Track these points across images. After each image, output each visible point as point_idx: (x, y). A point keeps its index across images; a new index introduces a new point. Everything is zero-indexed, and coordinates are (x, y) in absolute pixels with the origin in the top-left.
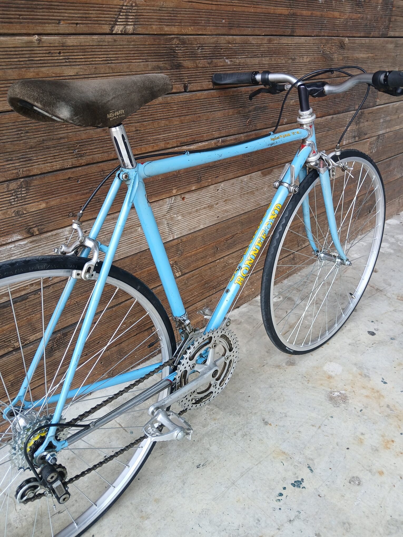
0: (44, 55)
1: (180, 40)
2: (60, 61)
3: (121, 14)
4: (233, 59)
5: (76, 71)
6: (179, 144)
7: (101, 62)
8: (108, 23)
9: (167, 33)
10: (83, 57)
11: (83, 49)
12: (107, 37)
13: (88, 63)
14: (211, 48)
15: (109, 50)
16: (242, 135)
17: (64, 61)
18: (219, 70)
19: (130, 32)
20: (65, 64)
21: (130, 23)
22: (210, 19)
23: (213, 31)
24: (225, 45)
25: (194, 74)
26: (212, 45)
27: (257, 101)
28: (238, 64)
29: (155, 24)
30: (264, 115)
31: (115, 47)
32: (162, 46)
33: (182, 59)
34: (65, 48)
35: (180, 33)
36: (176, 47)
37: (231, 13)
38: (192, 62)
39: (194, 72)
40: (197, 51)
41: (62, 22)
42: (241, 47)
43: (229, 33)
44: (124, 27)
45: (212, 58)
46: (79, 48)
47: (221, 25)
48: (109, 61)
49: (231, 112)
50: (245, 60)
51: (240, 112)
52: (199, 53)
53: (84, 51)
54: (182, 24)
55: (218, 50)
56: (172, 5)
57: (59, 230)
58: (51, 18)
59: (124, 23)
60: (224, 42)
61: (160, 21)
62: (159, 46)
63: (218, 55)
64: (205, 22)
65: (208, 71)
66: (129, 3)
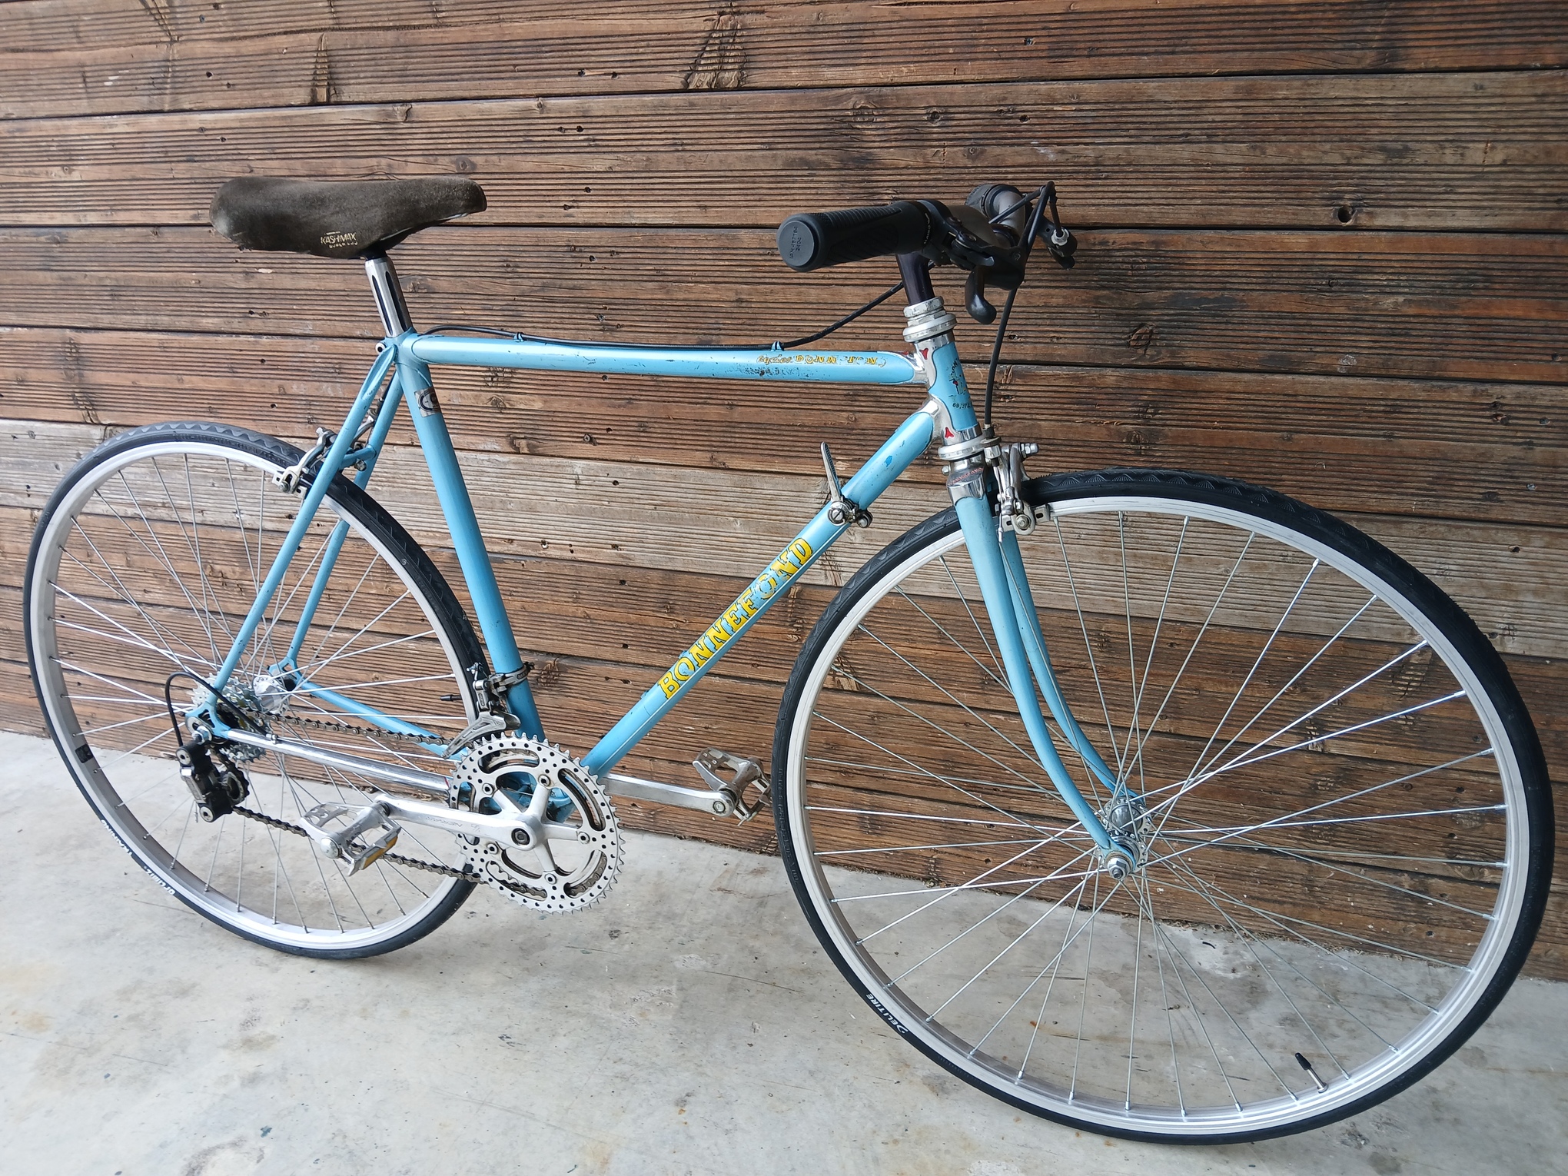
0: (551, 133)
1: (868, 98)
2: (578, 144)
3: (708, 49)
4: (1069, 148)
5: (608, 163)
7: (662, 149)
8: (679, 68)
9: (832, 82)
10: (622, 137)
11: (624, 120)
12: (675, 97)
13: (634, 149)
14: (979, 116)
15: (678, 123)
16: (1109, 371)
17: (585, 144)
18: (1010, 176)
19: (730, 86)
20: (588, 150)
21: (730, 67)
22: (975, 42)
23: (987, 71)
24: (1035, 108)
25: (916, 183)
26: (984, 109)
27: (1187, 279)
28: (1091, 161)
29: (799, 63)
30: (1223, 326)
31: (692, 117)
32: (815, 114)
33: (876, 144)
34: (589, 120)
35: (873, 81)
36: (857, 115)
37: (1058, 18)
38: (909, 151)
39: (917, 177)
40: (929, 124)
41: (587, 73)
42: (1108, 113)
43: (1054, 74)
44: (717, 76)
45: (982, 142)
46: (615, 119)
47: (1020, 55)
48: (678, 146)
49: (1058, 297)
50: (1127, 150)
51: (1100, 303)
52: (935, 130)
53: (625, 125)
54: (880, 60)
55: (1006, 121)
56: (845, 17)
57: (565, 460)
58: (565, 66)
59: (716, 67)
60: (1032, 99)
61: (811, 56)
62: (807, 114)
63: (1009, 135)
64: (958, 50)
65: (968, 177)
66: (726, 24)
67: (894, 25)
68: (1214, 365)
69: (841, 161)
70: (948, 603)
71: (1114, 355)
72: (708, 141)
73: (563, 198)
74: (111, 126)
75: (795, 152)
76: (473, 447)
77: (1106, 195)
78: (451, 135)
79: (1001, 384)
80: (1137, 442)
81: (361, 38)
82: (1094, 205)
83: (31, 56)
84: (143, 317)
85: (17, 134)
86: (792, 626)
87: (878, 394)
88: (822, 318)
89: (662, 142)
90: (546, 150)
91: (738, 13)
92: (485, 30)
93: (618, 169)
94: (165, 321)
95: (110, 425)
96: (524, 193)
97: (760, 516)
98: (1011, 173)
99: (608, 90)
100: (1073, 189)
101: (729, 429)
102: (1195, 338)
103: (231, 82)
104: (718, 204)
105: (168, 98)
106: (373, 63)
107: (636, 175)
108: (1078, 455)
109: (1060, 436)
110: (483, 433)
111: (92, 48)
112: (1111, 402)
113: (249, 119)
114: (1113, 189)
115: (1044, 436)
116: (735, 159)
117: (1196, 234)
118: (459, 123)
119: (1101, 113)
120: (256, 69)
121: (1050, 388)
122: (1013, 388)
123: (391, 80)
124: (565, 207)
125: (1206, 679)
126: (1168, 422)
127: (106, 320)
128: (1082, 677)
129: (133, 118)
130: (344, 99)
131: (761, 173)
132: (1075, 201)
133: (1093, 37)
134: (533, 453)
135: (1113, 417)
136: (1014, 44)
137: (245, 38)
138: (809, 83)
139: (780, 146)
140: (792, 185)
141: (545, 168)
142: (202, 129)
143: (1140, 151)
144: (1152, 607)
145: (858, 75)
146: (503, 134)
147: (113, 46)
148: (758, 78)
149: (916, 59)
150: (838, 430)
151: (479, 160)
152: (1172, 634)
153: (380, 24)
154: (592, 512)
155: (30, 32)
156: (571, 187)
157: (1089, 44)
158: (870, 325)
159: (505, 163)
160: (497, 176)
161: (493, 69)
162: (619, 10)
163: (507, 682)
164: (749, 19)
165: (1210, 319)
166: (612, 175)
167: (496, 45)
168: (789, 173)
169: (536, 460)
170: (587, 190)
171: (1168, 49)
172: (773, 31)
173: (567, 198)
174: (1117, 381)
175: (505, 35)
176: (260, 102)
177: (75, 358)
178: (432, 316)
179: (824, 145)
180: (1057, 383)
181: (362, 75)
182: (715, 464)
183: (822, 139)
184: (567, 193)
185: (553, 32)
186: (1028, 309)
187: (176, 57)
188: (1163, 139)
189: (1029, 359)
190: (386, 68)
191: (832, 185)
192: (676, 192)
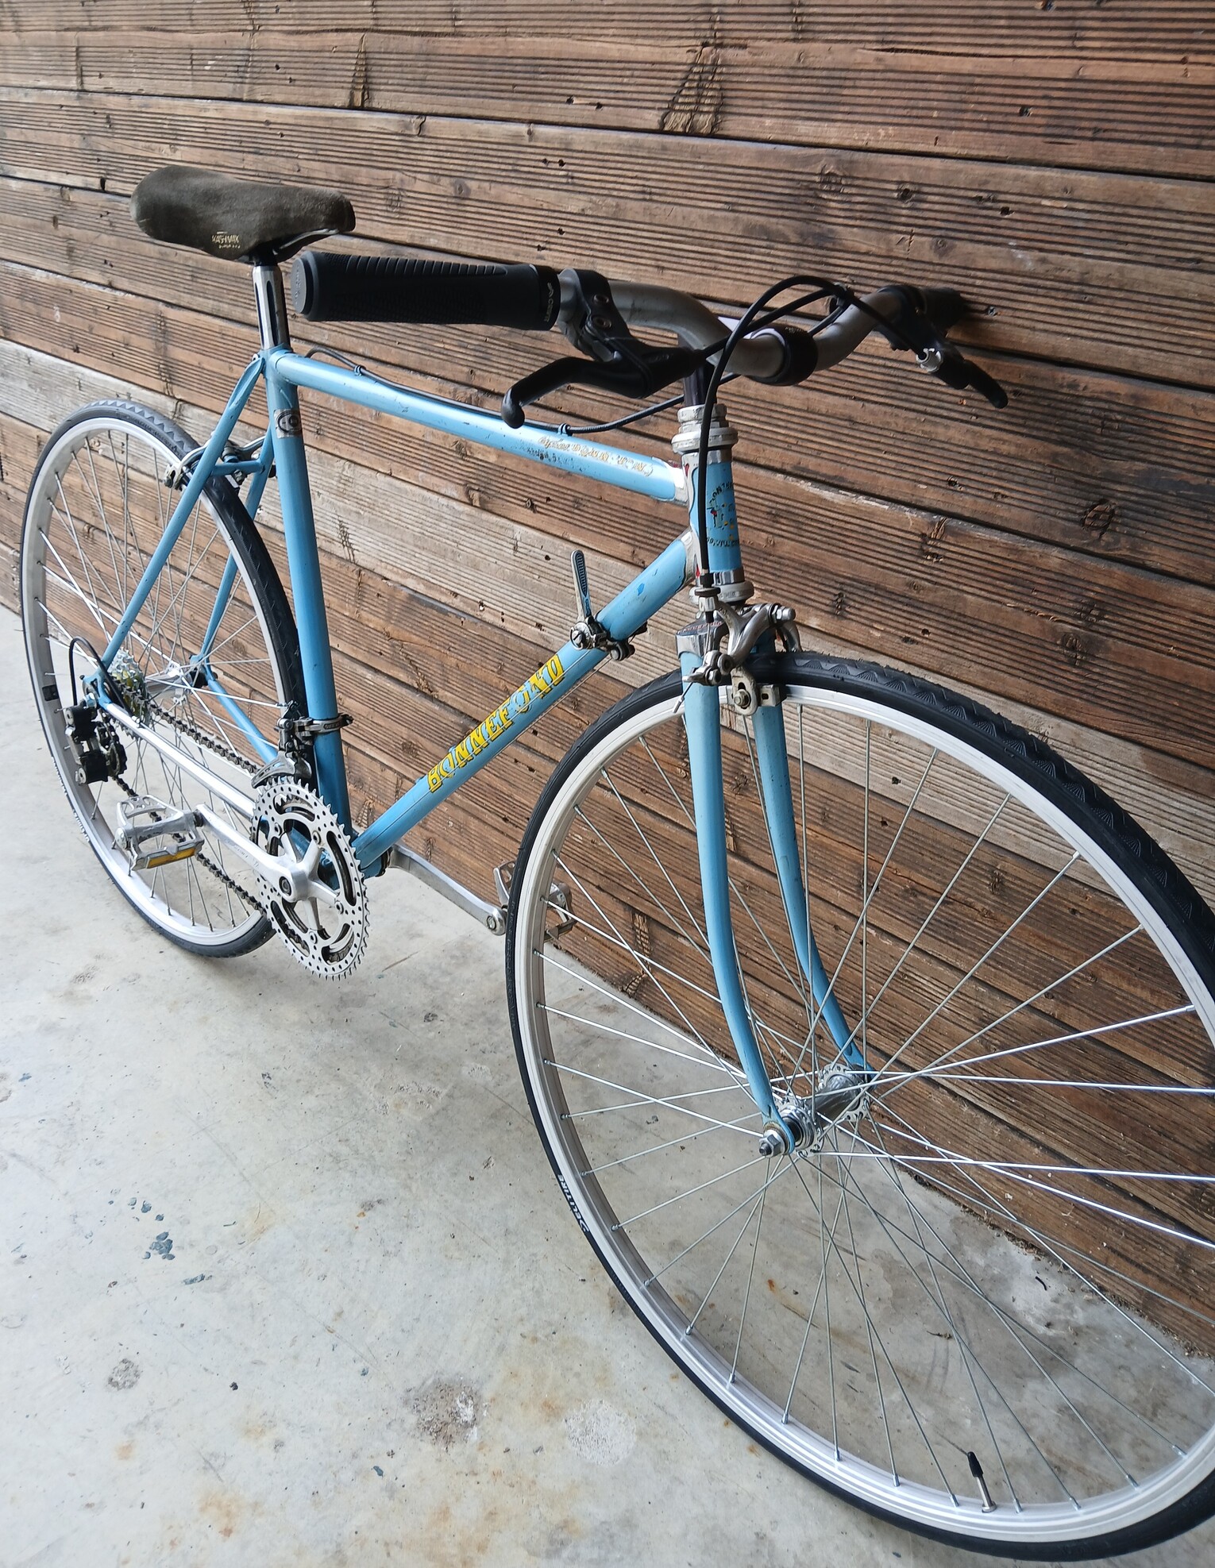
0: (536, 164)
1: (839, 162)
2: (558, 180)
3: (687, 85)
4: (1052, 257)
5: (582, 205)
6: (788, 468)
7: (632, 195)
9: (805, 139)
10: (597, 177)
11: (600, 158)
12: (650, 137)
13: (606, 192)
14: (956, 201)
15: (650, 169)
16: (1055, 551)
17: (564, 180)
18: (978, 282)
19: (703, 131)
20: (565, 187)
21: (706, 109)
22: (964, 106)
23: (972, 145)
24: (1019, 198)
25: (875, 275)
26: (961, 193)
27: (1168, 453)
28: (1075, 277)
29: (774, 113)
30: (1202, 525)
31: (663, 163)
32: (782, 175)
33: (840, 221)
34: (570, 154)
35: (847, 143)
36: (823, 183)
37: (1063, 85)
38: (873, 234)
39: (877, 267)
40: (899, 204)
41: (576, 101)
42: (1104, 218)
43: (1049, 158)
44: (692, 117)
45: (953, 234)
46: (593, 156)
47: (1012, 128)
48: (647, 195)
49: (1010, 444)
50: (1121, 271)
51: (1057, 462)
52: (904, 212)
53: (601, 164)
54: (856, 118)
55: (985, 212)
56: (827, 60)
57: (508, 522)
58: (556, 91)
59: (692, 107)
60: (1017, 187)
61: (787, 105)
62: (774, 174)
63: (985, 229)
64: (943, 114)
65: (931, 276)
66: (707, 57)
67: (878, 76)
68: (1182, 572)
69: (801, 235)
70: (838, 782)
71: (1065, 532)
72: (675, 193)
73: (538, 238)
74: (206, 110)
75: (757, 218)
76: (436, 489)
77: (1085, 325)
78: (454, 155)
79: (930, 538)
80: (1073, 648)
81: (395, 42)
82: (1069, 335)
83: (158, 35)
84: (211, 302)
85: (143, 110)
86: (682, 759)
87: (800, 519)
88: (757, 417)
89: (632, 188)
90: (530, 183)
91: (721, 46)
92: (493, 43)
93: (589, 212)
94: (225, 308)
95: (180, 400)
96: (506, 227)
97: (669, 630)
98: (981, 278)
99: (591, 122)
100: (1048, 311)
101: (653, 525)
102: (1164, 532)
103: (293, 77)
104: (675, 266)
105: (246, 87)
106: (399, 69)
107: (605, 222)
108: (1003, 646)
109: (986, 618)
110: (445, 477)
111: (199, 32)
112: (1050, 591)
113: (301, 117)
114: (1096, 318)
115: (968, 613)
116: (695, 217)
117: (1189, 397)
118: (462, 143)
119: (1096, 217)
120: (312, 66)
121: (984, 557)
122: (943, 546)
123: (412, 89)
124: (539, 248)
125: (1107, 968)
126: (1114, 633)
127: (186, 300)
128: (966, 915)
129: (221, 103)
130: (375, 105)
131: (721, 238)
132: (1047, 327)
133: (1102, 115)
134: (483, 508)
135: (1050, 610)
136: (1007, 114)
137: (307, 32)
138: (781, 138)
139: (742, 208)
140: (748, 256)
141: (526, 202)
142: (268, 123)
143: (1137, 272)
144: (1058, 858)
145: (832, 133)
146: (495, 160)
147: (213, 31)
148: (732, 125)
149: (896, 120)
150: (754, 552)
151: (473, 185)
152: (1077, 899)
153: (409, 29)
154: (523, 583)
155: (160, 12)
156: (546, 226)
157: (1094, 124)
158: (804, 436)
159: (495, 191)
160: (486, 205)
161: (496, 87)
162: (611, 32)
163: (312, 728)
164: (730, 54)
165: (1187, 512)
166: (583, 219)
167: (500, 61)
168: (747, 241)
169: (485, 516)
170: (561, 232)
171: (1192, 141)
172: (752, 70)
173: (541, 238)
174: (1061, 565)
175: (508, 50)
176: (312, 101)
177: (163, 332)
178: (419, 345)
179: (786, 214)
180: (993, 551)
181: (390, 82)
182: (636, 560)
183: (785, 206)
184: (542, 232)
185: (549, 51)
186: (975, 453)
187: (256, 47)
188: (1166, 262)
189: (967, 514)
190: (410, 76)
191: (788, 262)
192: (638, 247)
